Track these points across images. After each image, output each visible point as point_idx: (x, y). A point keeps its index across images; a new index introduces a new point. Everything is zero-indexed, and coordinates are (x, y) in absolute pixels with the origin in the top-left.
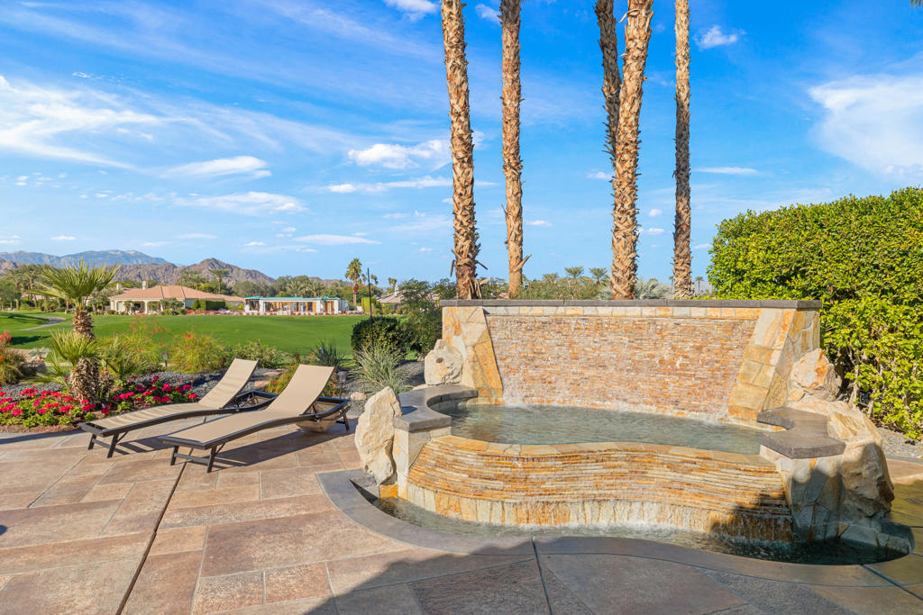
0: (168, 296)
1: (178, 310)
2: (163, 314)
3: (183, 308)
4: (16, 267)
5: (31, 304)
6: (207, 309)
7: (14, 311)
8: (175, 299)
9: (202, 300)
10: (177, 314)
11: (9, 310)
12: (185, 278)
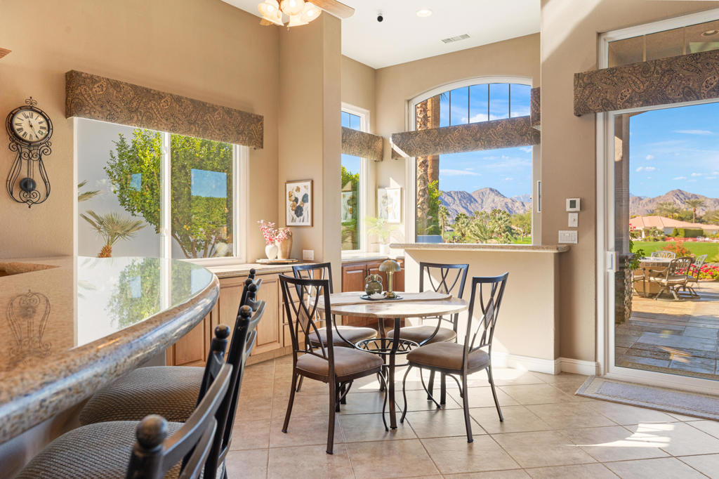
0: (648, 225)
1: (658, 237)
2: (645, 240)
3: (663, 235)
6: (686, 237)
8: (655, 228)
9: (680, 228)
10: (657, 240)
12: (660, 209)
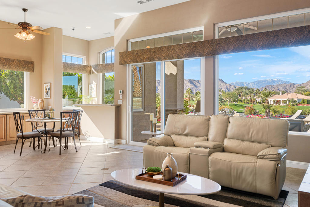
0: (290, 98)
1: (294, 104)
2: (288, 105)
3: (297, 103)
4: (235, 87)
5: (241, 101)
6: (307, 104)
7: (236, 103)
8: (293, 99)
9: (306, 99)
10: (294, 105)
11: (235, 103)
12: (298, 90)
